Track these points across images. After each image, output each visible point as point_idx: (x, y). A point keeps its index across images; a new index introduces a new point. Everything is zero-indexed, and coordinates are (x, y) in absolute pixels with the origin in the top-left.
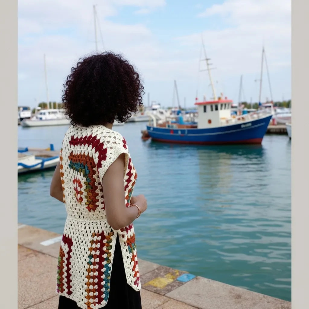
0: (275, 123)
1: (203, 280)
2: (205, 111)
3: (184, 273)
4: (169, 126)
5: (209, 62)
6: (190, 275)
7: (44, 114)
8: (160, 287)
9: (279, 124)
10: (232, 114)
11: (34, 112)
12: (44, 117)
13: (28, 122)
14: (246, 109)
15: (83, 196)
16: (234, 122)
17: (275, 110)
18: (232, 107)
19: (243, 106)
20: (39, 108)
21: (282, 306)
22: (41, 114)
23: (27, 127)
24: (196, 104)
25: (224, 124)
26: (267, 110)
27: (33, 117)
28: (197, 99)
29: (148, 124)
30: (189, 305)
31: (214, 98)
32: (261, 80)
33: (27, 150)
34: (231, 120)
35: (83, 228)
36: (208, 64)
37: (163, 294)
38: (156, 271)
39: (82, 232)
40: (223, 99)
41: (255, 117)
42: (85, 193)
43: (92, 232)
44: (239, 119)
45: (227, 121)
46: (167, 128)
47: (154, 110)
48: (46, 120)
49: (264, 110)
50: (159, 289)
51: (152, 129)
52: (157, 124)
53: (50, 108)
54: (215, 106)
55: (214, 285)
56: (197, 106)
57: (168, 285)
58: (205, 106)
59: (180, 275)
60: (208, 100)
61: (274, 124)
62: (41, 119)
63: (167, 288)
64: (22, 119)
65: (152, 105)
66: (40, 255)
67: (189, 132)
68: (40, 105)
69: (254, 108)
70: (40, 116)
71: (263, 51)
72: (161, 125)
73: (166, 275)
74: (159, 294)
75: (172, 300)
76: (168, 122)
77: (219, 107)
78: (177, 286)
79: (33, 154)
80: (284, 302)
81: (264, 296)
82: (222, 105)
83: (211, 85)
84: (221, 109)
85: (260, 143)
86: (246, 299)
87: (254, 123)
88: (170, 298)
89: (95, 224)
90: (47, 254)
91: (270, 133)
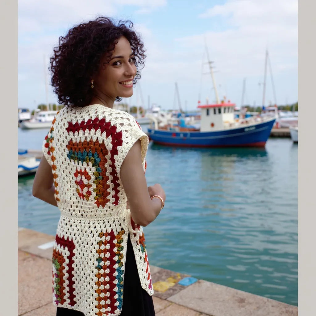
0: (279, 126)
1: (206, 284)
2: (208, 114)
3: (186, 277)
4: (171, 129)
5: (212, 65)
6: (192, 278)
7: (44, 116)
8: (162, 291)
9: (282, 127)
10: (235, 118)
11: (33, 114)
12: (43, 119)
13: (27, 124)
14: (249, 113)
15: (91, 189)
16: (237, 125)
17: (279, 114)
18: (235, 111)
19: (246, 109)
20: (39, 110)
21: (286, 310)
22: (40, 116)
23: (26, 129)
24: (199, 107)
25: (228, 128)
26: (271, 113)
27: (32, 119)
28: (199, 102)
29: (149, 127)
30: (191, 309)
31: (217, 102)
32: (265, 84)
33: (26, 152)
34: (234, 124)
35: (87, 228)
36: (211, 68)
37: (165, 298)
38: (158, 274)
39: (86, 232)
40: (226, 102)
41: (259, 121)
42: (94, 186)
43: (99, 232)
44: (243, 123)
45: (231, 125)
46: (168, 130)
47: (154, 112)
48: (46, 122)
49: (267, 113)
50: (160, 293)
51: (153, 132)
52: (159, 128)
53: (50, 110)
54: (218, 109)
55: (217, 289)
56: (199, 109)
57: (170, 289)
58: (207, 109)
59: (182, 278)
60: (211, 103)
61: (277, 128)
62: (40, 121)
63: (169, 292)
64: (21, 121)
65: (152, 108)
66: (38, 259)
67: (192, 135)
68: (39, 107)
69: (257, 111)
70: (39, 118)
71: (267, 54)
72: (162, 128)
73: (167, 278)
74: (160, 298)
75: (173, 304)
76: (169, 125)
77: (222, 110)
78: (178, 290)
79: (33, 156)
80: (289, 306)
81: (268, 300)
82: (225, 109)
83: (214, 88)
84: (225, 112)
85: (263, 147)
86: (249, 303)
87: (258, 126)
88: (171, 302)
89: (101, 223)
90: (45, 258)
91: (274, 136)
